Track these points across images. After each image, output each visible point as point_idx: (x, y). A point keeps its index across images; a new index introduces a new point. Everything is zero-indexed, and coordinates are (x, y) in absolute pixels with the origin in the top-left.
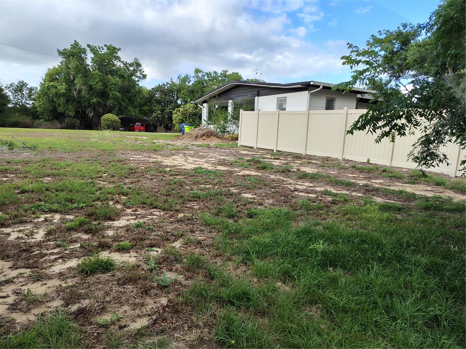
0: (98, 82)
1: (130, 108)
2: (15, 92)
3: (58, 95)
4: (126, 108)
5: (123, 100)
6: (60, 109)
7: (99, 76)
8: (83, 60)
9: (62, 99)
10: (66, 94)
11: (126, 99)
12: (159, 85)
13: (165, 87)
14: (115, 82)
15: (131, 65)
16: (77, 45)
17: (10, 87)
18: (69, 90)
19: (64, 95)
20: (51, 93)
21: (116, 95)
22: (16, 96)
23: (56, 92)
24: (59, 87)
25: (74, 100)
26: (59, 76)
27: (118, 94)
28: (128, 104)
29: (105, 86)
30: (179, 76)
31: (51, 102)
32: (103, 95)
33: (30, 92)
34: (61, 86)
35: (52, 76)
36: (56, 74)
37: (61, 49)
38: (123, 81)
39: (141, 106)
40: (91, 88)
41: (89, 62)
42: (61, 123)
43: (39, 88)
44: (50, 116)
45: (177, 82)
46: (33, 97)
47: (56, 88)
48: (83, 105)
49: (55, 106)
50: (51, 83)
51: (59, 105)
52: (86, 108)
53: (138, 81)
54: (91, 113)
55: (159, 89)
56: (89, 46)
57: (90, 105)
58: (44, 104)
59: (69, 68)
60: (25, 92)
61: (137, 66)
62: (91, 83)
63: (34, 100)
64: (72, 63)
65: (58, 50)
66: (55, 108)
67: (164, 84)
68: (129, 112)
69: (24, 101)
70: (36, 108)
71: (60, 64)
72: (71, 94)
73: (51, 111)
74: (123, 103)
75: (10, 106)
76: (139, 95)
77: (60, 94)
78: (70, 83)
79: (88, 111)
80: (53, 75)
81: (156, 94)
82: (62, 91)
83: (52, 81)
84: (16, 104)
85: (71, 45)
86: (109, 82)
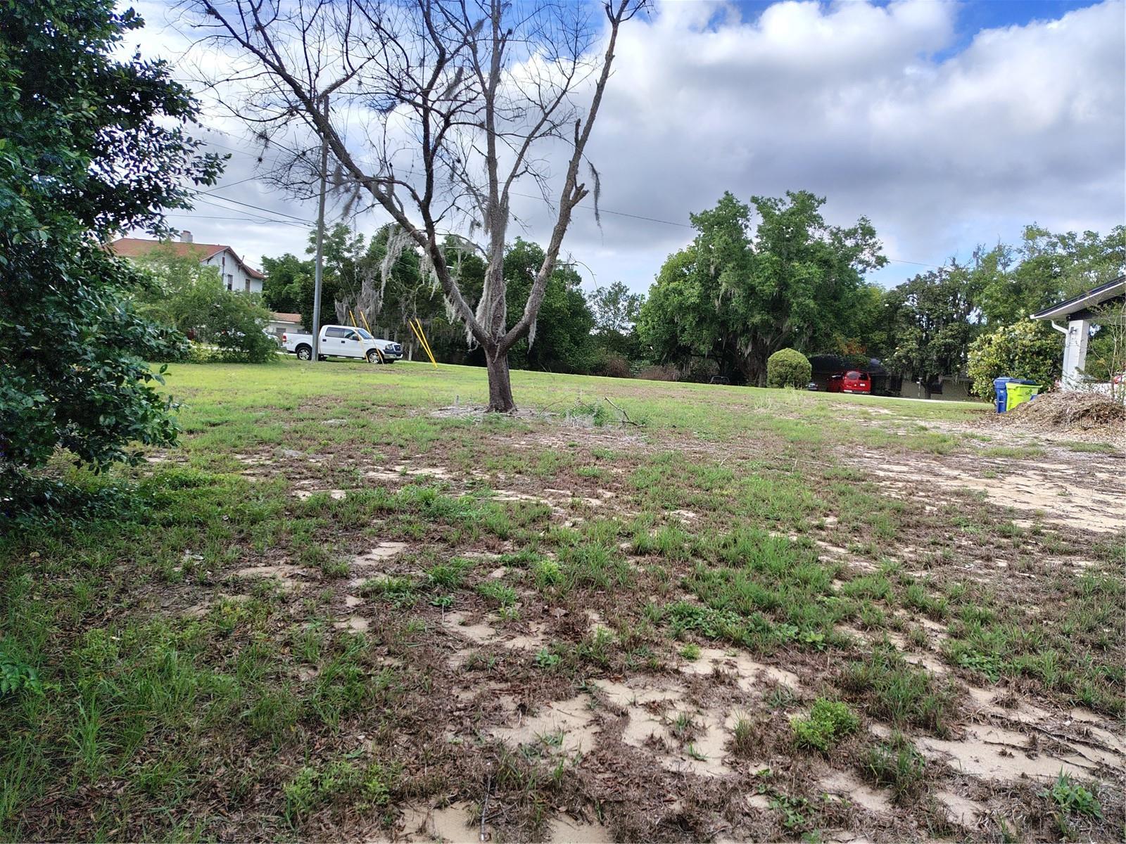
0: (768, 279)
1: (838, 336)
2: (606, 305)
3: (683, 309)
4: (828, 335)
5: (823, 317)
6: (685, 339)
7: (772, 264)
8: (740, 231)
9: (690, 318)
10: (698, 305)
11: (830, 316)
12: (918, 277)
13: (933, 282)
14: (807, 276)
15: (850, 234)
16: (731, 201)
17: (596, 296)
18: (705, 297)
19: (695, 308)
20: (670, 304)
21: (807, 306)
22: (605, 312)
23: (681, 304)
24: (686, 293)
25: (714, 318)
26: (689, 270)
27: (812, 303)
28: (833, 327)
29: (784, 285)
30: (979, 249)
31: (668, 323)
32: (778, 306)
33: (631, 304)
34: (691, 290)
35: (674, 272)
36: (683, 266)
37: (698, 213)
38: (827, 274)
39: (865, 329)
40: (752, 291)
41: (752, 234)
42: (681, 368)
43: (647, 296)
44: (663, 353)
45: (970, 265)
46: (634, 314)
47: (681, 293)
48: (730, 330)
49: (674, 332)
50: (673, 285)
51: (683, 330)
52: (736, 336)
53: (863, 271)
54: (747, 348)
55: (916, 286)
56: (754, 200)
57: (746, 330)
58: (654, 328)
59: (710, 251)
60: (623, 304)
61: (864, 235)
62: (754, 280)
63: (636, 320)
64: (717, 239)
65: (691, 214)
66: (674, 337)
67: (931, 274)
68: (833, 345)
69: (617, 323)
70: (639, 336)
71: (693, 244)
72: (709, 306)
73: (666, 342)
74: (822, 325)
75: (593, 332)
76: (861, 304)
77: (688, 308)
78: (709, 282)
79: (741, 341)
80: (677, 267)
81: (908, 300)
82: (692, 300)
83: (674, 280)
84: (604, 328)
85: (720, 202)
86: (792, 276)
